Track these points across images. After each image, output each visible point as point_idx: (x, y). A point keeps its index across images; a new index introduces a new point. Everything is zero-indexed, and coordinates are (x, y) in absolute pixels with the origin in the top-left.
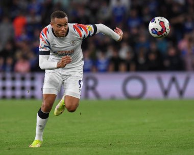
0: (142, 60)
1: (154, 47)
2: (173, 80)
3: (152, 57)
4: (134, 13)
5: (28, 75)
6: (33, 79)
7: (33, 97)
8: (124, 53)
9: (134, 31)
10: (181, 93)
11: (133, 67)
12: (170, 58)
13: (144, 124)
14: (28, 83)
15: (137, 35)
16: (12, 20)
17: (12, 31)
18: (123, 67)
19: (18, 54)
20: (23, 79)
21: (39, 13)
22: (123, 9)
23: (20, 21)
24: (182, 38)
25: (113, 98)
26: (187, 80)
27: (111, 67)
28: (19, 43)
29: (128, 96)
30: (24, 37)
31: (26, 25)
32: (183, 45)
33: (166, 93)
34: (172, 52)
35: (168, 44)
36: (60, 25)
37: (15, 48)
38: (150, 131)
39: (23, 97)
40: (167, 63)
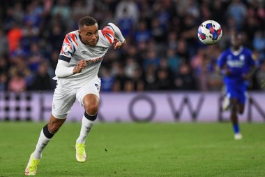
0: (150, 78)
1: (164, 64)
2: (186, 101)
3: (162, 75)
4: (143, 26)
5: (23, 95)
6: (29, 99)
7: (29, 119)
8: (131, 71)
9: (143, 46)
10: (194, 115)
11: (140, 86)
12: (182, 76)
13: (152, 150)
14: (23, 104)
15: (146, 51)
16: (7, 32)
17: (6, 45)
18: (129, 86)
19: (13, 71)
20: (18, 98)
21: (37, 25)
22: (130, 21)
23: (15, 34)
24: (196, 53)
25: (118, 121)
26: (201, 102)
27: (117, 86)
28: (14, 59)
29: (135, 119)
30: (19, 51)
31: (22, 39)
32: (197, 61)
33: (177, 115)
34: (184, 70)
35: (180, 61)
36: (90, 33)
37: (10, 64)
38: (159, 158)
39: (18, 119)
40: (179, 82)
